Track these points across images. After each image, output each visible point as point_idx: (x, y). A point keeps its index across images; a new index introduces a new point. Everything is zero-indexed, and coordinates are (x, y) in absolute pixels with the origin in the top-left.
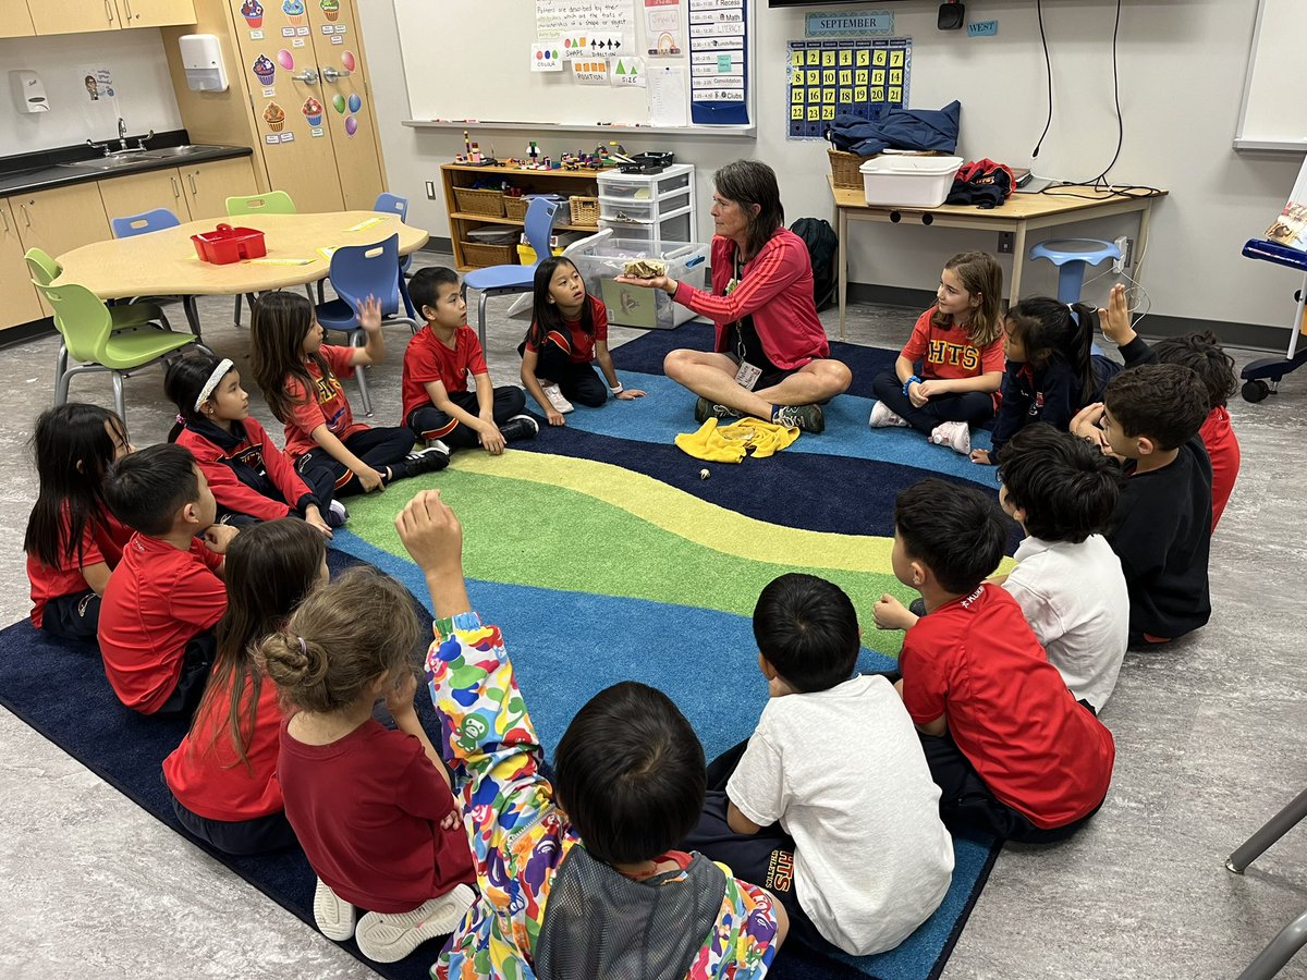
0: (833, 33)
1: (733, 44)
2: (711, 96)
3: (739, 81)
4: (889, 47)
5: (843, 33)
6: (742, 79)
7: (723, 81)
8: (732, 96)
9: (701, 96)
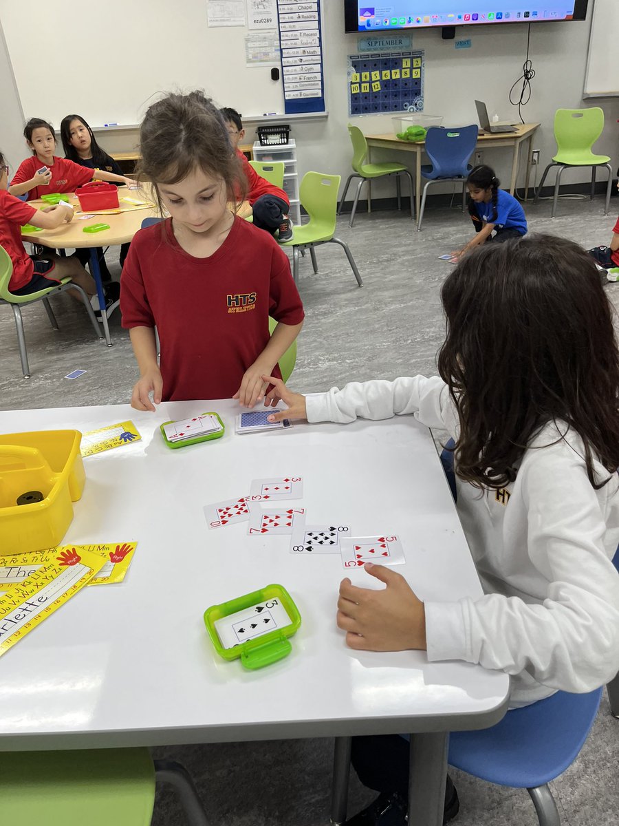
0: (375, 50)
1: (314, 60)
2: (297, 95)
3: (318, 84)
4: (412, 56)
5: (382, 49)
6: (320, 82)
7: (306, 85)
8: (313, 94)
9: (291, 96)
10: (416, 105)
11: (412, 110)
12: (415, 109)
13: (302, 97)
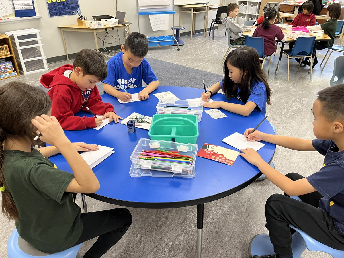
6: (32, 2)
8: (29, 8)
9: (17, 8)
10: (78, 12)
11: (76, 14)
12: (78, 14)
13: (23, 9)
